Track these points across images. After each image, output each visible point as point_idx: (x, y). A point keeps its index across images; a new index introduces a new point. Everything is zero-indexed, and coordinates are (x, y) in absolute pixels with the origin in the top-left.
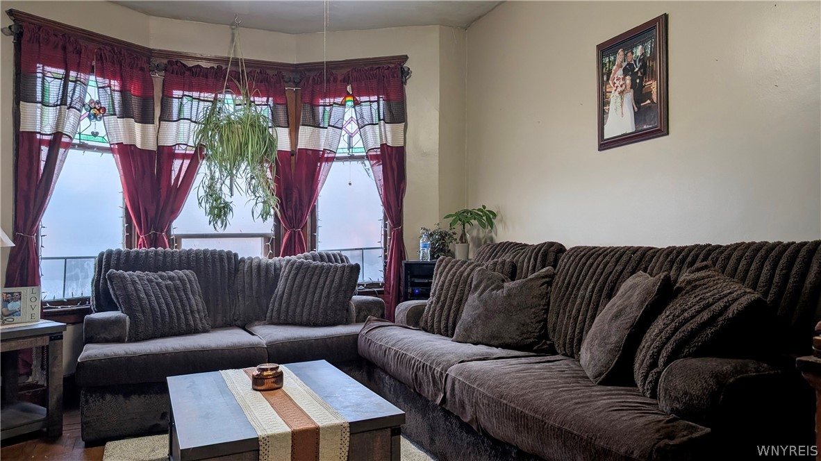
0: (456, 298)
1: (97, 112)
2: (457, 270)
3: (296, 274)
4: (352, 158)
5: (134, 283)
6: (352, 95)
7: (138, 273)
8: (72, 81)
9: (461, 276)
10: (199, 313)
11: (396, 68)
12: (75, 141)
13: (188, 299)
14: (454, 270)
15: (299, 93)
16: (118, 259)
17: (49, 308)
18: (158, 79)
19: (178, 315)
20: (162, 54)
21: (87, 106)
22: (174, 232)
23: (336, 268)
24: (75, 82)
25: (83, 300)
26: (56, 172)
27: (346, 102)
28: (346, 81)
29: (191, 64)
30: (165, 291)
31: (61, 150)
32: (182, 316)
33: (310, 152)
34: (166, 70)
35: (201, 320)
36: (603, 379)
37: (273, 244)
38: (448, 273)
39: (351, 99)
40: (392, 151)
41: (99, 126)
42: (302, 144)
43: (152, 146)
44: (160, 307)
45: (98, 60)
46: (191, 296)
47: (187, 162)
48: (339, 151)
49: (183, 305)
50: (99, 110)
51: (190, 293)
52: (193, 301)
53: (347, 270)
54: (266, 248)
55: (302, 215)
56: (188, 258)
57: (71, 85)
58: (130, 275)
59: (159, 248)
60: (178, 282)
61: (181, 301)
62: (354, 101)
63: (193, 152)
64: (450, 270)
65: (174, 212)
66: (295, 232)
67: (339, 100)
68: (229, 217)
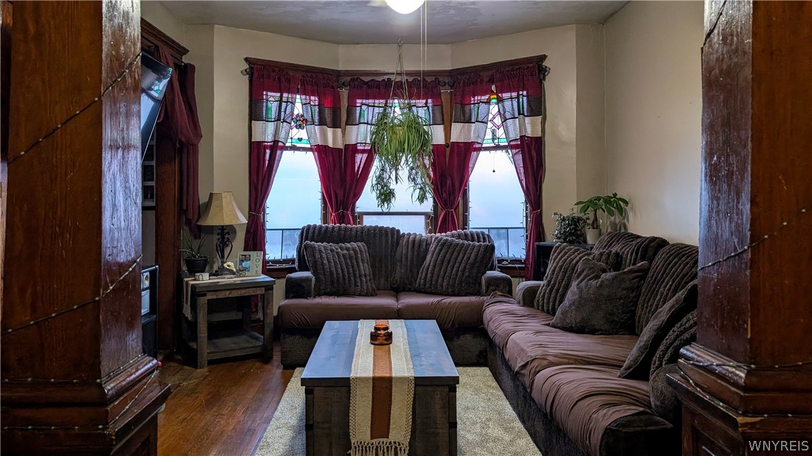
0: (564, 283)
1: (301, 122)
2: (568, 257)
3: (441, 250)
4: (497, 147)
5: (320, 251)
6: (497, 94)
7: (325, 244)
8: (285, 102)
9: (570, 263)
10: (365, 276)
11: (534, 67)
12: (288, 144)
13: (358, 265)
14: (566, 257)
15: (453, 93)
16: (314, 232)
17: (271, 266)
18: (344, 93)
19: (349, 277)
20: (347, 73)
21: (295, 120)
22: (358, 210)
23: (474, 246)
24: (287, 102)
25: (292, 261)
26: (274, 168)
27: (490, 100)
28: (491, 81)
29: (366, 79)
30: (342, 258)
31: (279, 152)
32: (352, 278)
33: (462, 145)
34: (350, 85)
35: (366, 283)
36: (630, 373)
37: (433, 221)
38: (560, 259)
39: (495, 96)
40: (531, 141)
41: (303, 133)
42: (454, 139)
43: (340, 145)
44: (337, 271)
45: (301, 85)
46: (361, 263)
47: (365, 156)
48: (485, 142)
49: (354, 271)
50: (302, 121)
51: (360, 261)
52: (362, 267)
53: (482, 249)
54: (427, 224)
55: (454, 198)
56: (362, 233)
57: (284, 105)
58: (318, 246)
59: (343, 225)
60: (352, 252)
61: (353, 267)
62: (497, 99)
63: (369, 148)
64: (562, 257)
65: (357, 195)
66: (449, 212)
67: (485, 98)
68: (393, 200)
